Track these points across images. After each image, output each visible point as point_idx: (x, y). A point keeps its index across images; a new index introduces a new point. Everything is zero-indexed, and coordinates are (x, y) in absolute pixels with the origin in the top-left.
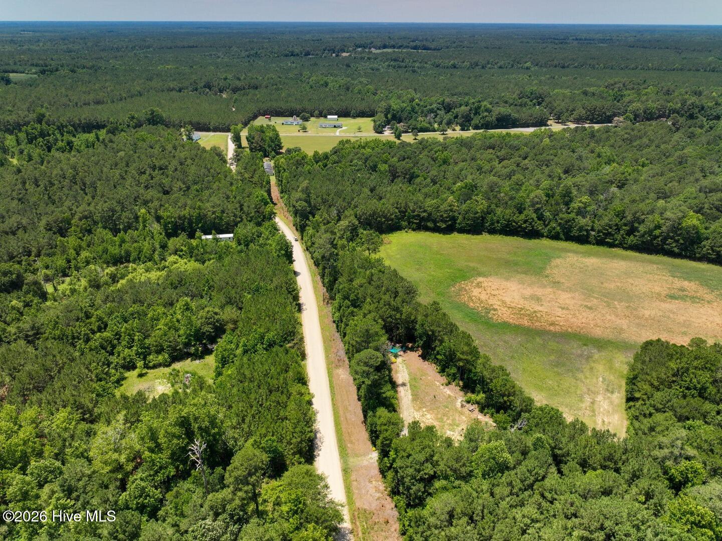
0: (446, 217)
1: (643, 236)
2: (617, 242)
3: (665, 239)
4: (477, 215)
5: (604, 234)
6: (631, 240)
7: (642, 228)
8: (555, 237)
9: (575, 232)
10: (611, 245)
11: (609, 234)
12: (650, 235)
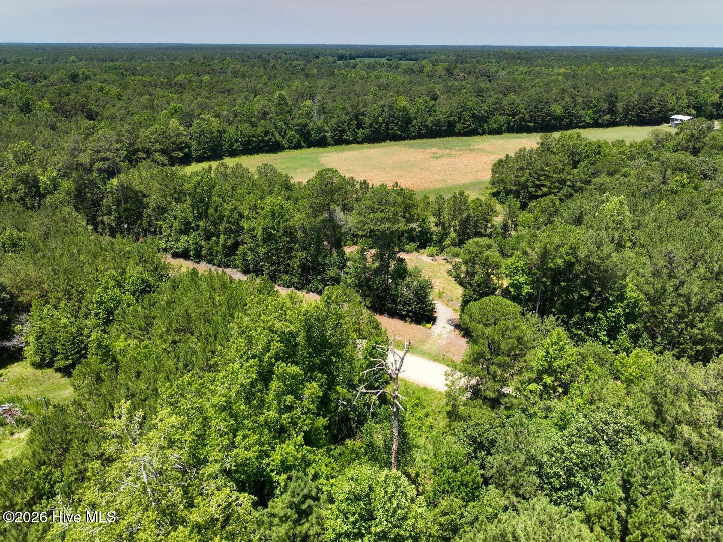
0: (181, 143)
1: (371, 126)
2: (351, 138)
3: (387, 125)
4: (215, 135)
5: (339, 131)
6: (361, 133)
7: (367, 121)
8: (297, 146)
9: (313, 136)
10: (348, 142)
11: (344, 131)
12: (376, 124)
